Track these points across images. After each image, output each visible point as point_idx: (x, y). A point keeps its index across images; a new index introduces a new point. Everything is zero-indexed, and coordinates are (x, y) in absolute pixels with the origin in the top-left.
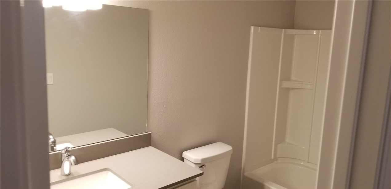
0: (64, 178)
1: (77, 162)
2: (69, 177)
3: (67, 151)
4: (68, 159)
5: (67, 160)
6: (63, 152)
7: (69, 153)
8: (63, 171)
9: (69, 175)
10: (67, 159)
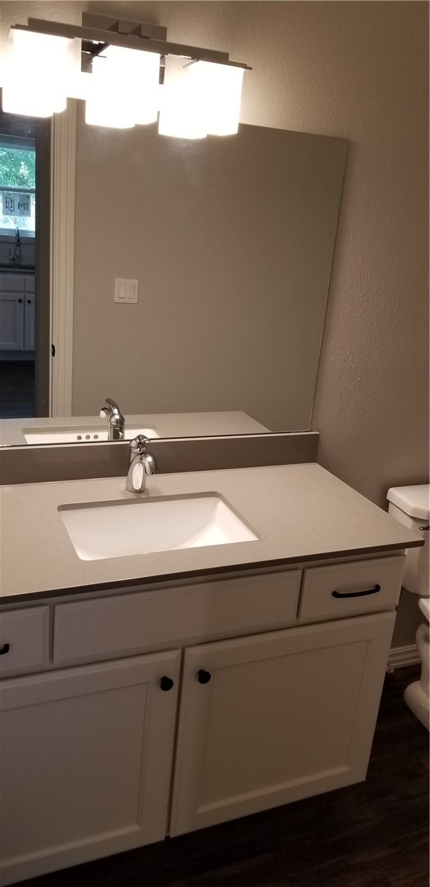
0: (131, 496)
1: (157, 469)
2: (142, 496)
3: (140, 445)
4: (141, 460)
5: (140, 462)
6: (134, 444)
7: (144, 449)
8: (130, 482)
9: (140, 491)
10: (139, 460)
